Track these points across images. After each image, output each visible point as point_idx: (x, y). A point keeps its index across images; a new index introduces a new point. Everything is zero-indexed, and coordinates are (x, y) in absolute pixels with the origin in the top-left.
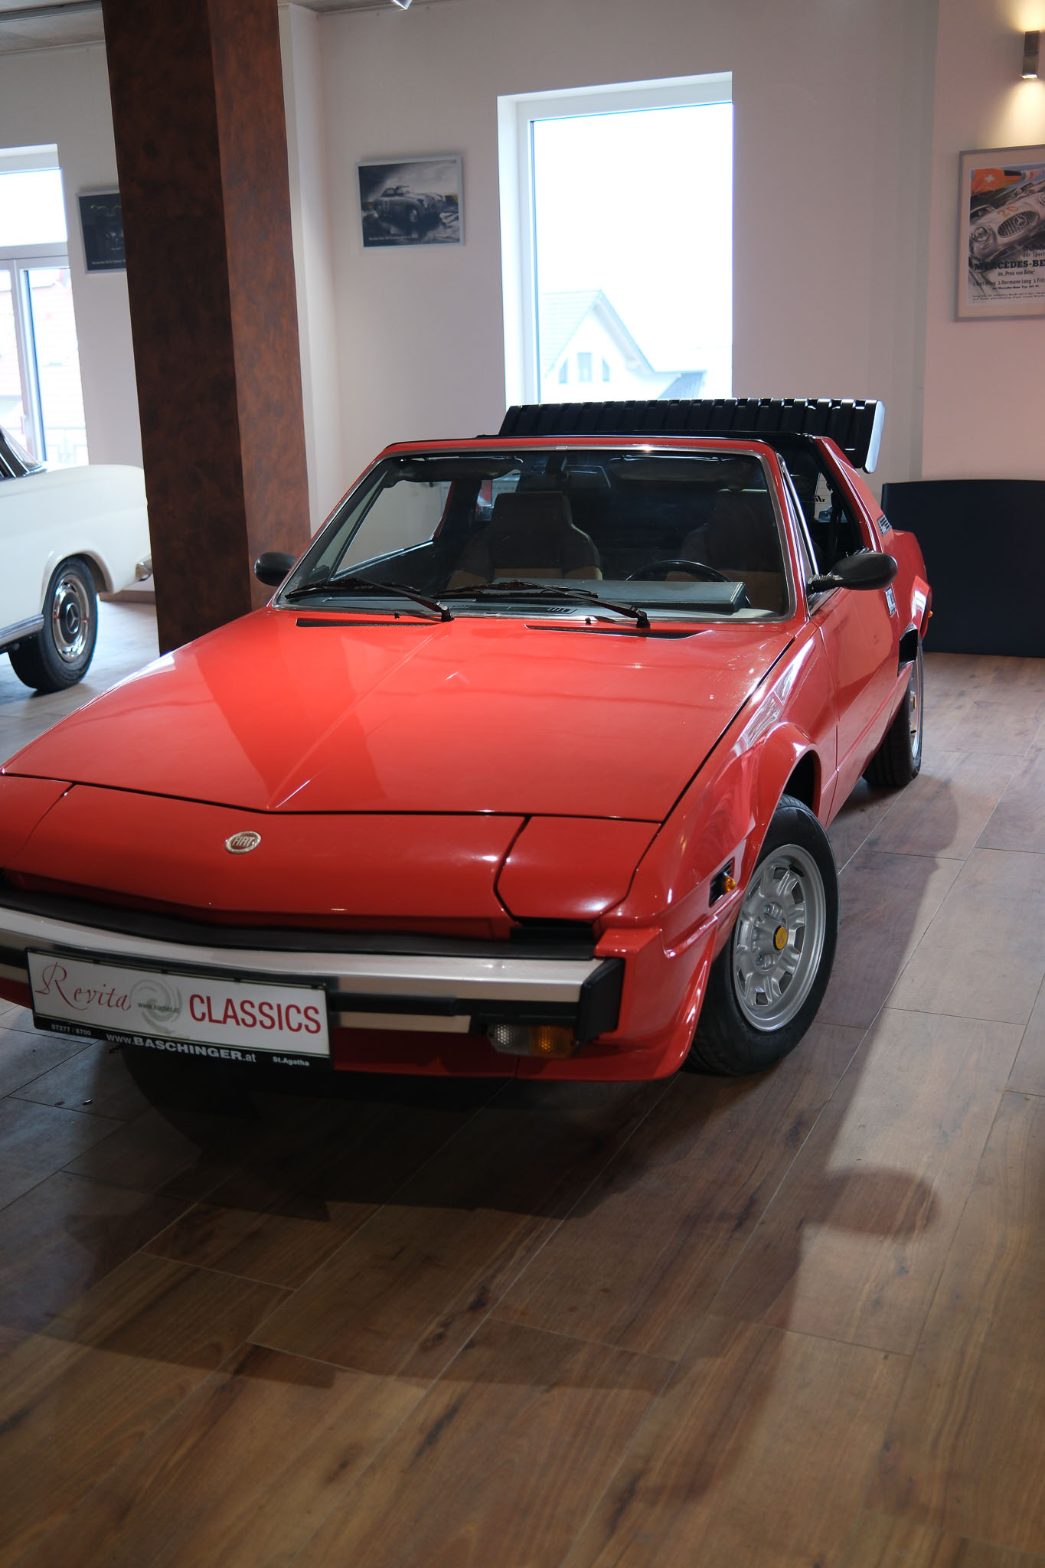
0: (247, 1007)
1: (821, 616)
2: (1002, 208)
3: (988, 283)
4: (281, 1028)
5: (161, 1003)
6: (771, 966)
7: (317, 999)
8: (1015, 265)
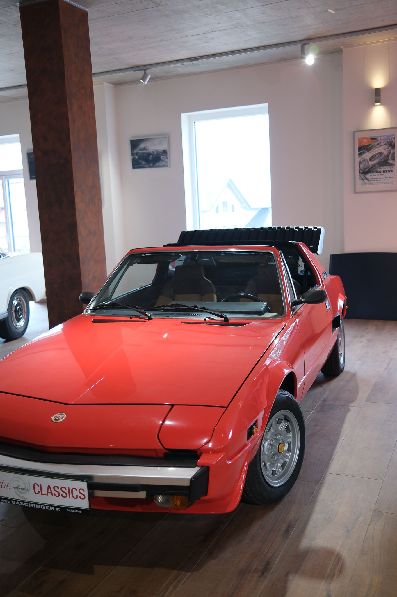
0: (56, 488)
1: (297, 315)
2: (369, 152)
3: (366, 179)
4: (70, 497)
5: (22, 487)
6: (278, 459)
7: (84, 485)
8: (376, 173)
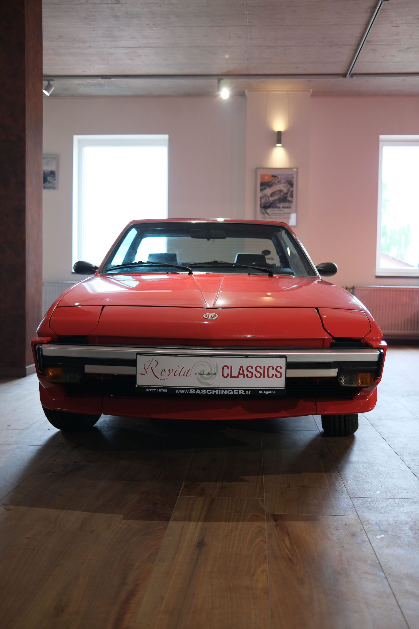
0: (250, 369)
2: (271, 188)
3: (267, 213)
4: (264, 377)
5: (207, 371)
8: (276, 208)
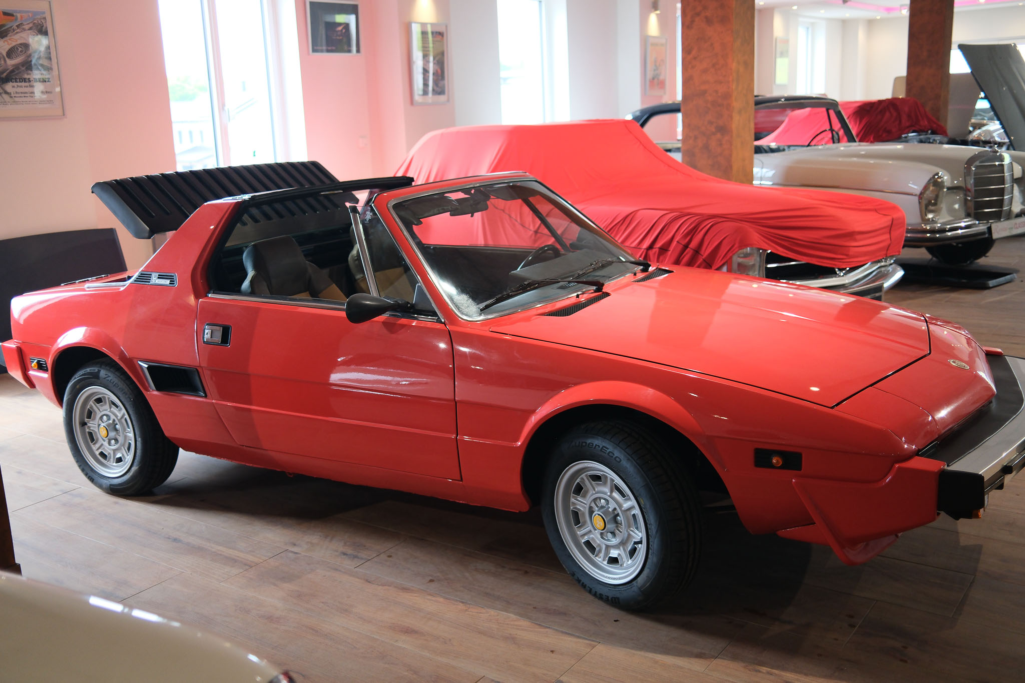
2: (5, 39)
3: (6, 93)
8: (22, 82)
